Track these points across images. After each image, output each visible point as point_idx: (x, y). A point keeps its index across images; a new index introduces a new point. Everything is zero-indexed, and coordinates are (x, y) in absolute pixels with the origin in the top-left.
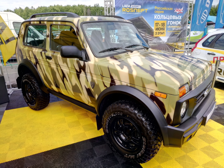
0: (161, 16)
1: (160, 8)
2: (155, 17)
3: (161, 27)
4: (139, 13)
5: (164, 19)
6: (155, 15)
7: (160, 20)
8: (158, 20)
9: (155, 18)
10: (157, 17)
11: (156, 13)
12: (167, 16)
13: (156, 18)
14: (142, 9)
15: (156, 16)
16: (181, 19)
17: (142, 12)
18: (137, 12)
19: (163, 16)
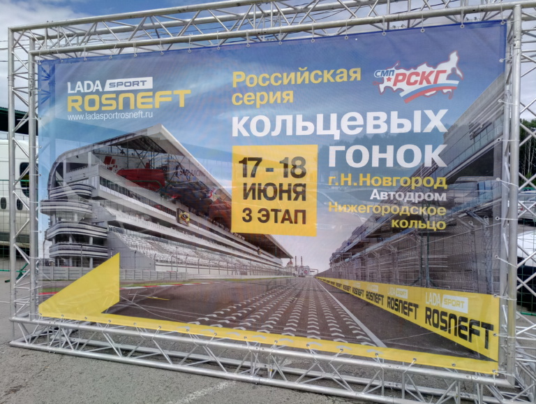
0: (279, 119)
1: (264, 80)
2: (237, 126)
3: (278, 177)
4: (145, 111)
5: (299, 132)
6: (235, 119)
7: (269, 140)
8: (254, 140)
9: (235, 134)
10: (247, 126)
11: (244, 106)
12: (320, 118)
13: (245, 134)
14: (158, 94)
15: (245, 119)
16: (443, 129)
17: (157, 106)
18: (132, 106)
19: (289, 118)
